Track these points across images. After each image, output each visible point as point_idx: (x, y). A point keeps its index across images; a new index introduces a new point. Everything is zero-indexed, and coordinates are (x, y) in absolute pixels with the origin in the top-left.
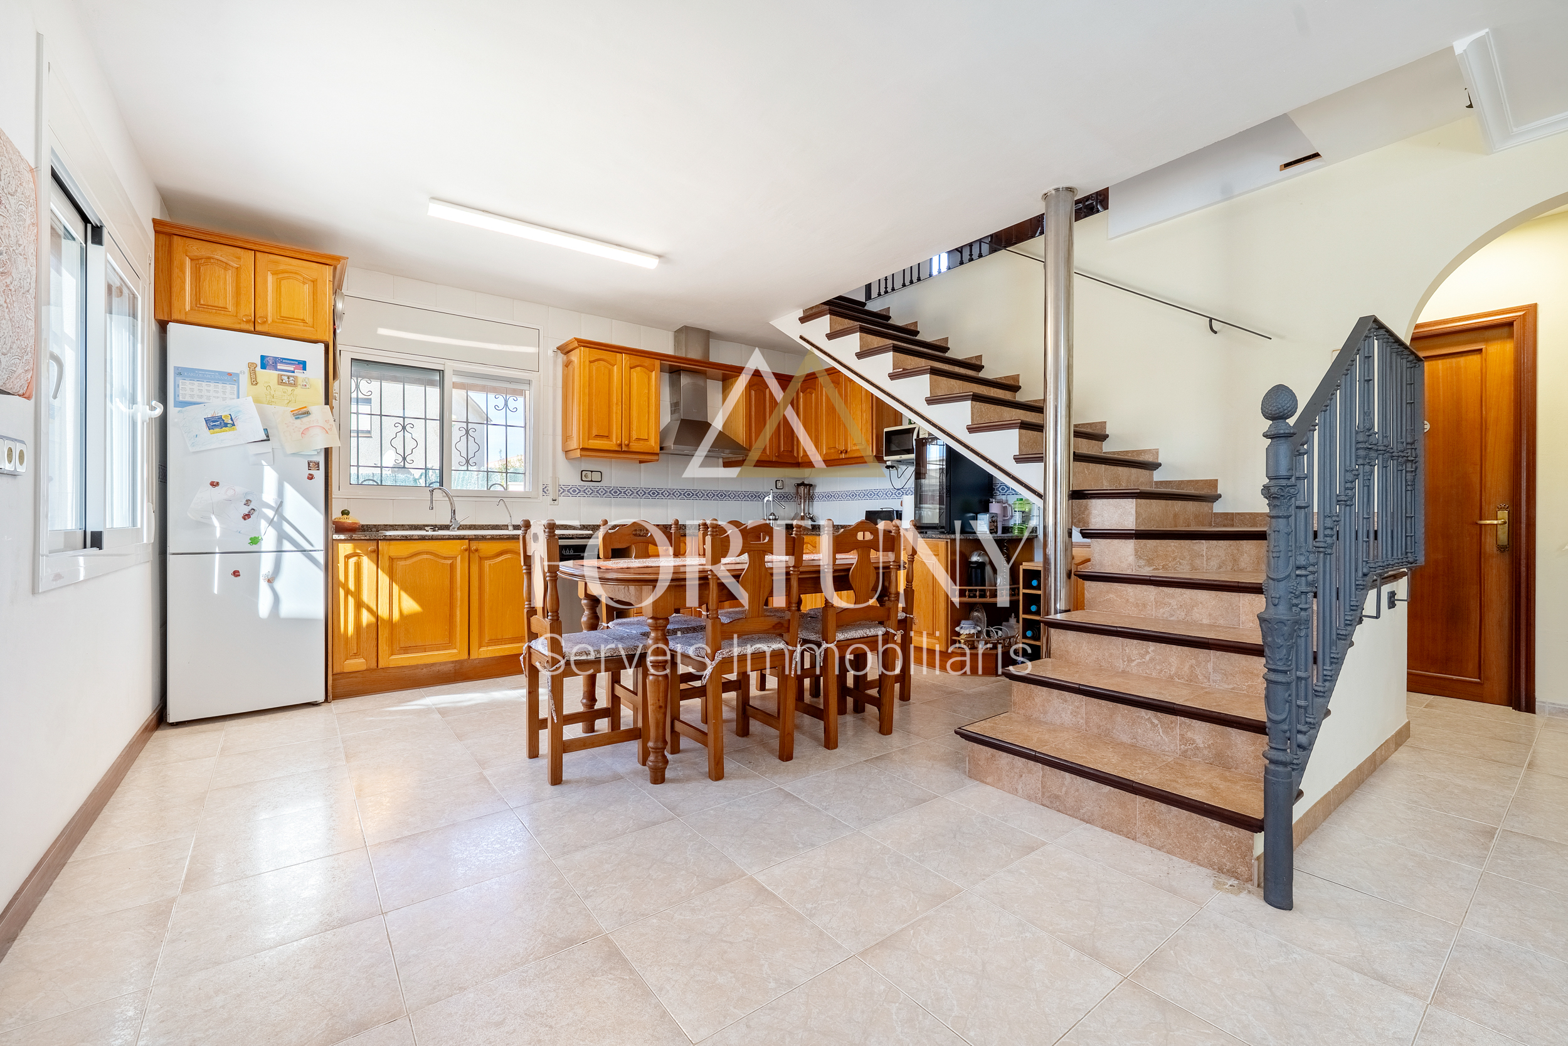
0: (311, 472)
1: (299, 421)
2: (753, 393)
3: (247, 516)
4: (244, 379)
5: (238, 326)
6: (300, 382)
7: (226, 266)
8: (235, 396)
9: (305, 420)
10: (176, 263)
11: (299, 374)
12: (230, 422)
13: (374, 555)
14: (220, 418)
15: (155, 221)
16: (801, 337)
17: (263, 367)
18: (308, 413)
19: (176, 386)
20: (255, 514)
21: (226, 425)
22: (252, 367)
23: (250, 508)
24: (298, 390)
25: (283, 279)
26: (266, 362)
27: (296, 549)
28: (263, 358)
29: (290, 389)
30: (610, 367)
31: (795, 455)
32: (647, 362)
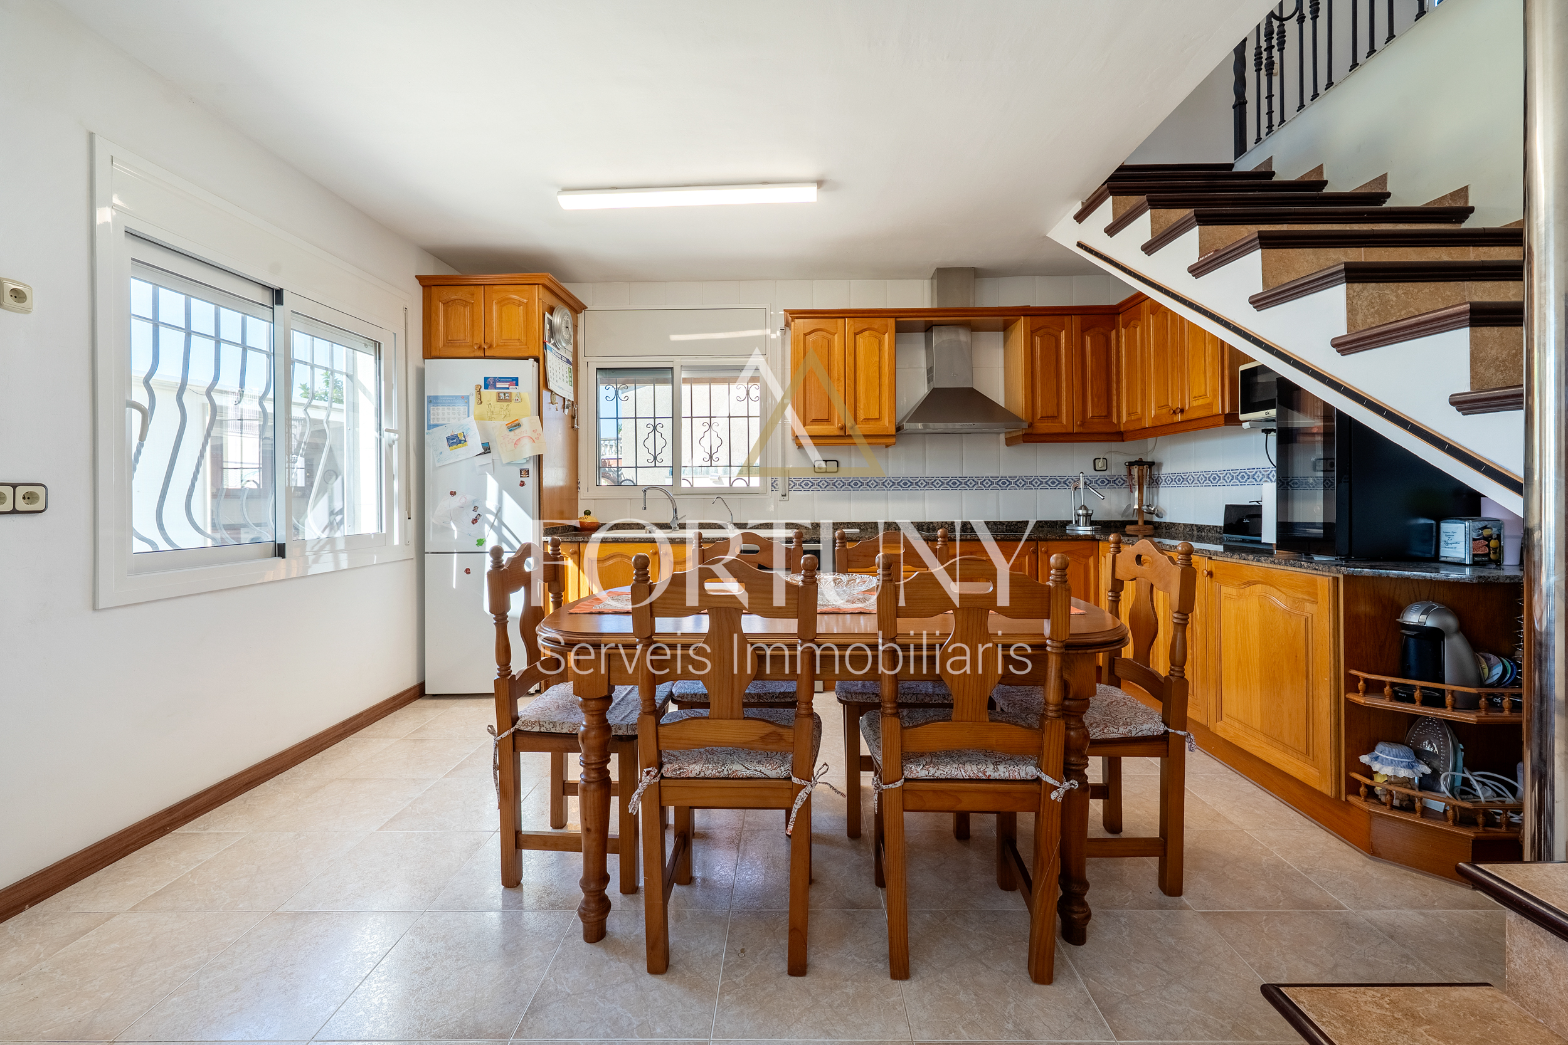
0: (522, 479)
1: (512, 432)
2: (1038, 340)
3: (475, 521)
4: (473, 400)
5: (472, 355)
6: (514, 397)
7: (465, 303)
8: (466, 416)
9: (518, 431)
10: (433, 308)
11: (513, 390)
12: (463, 439)
13: (576, 557)
14: (456, 436)
15: (421, 279)
16: (1080, 245)
17: (486, 388)
18: (519, 425)
19: (429, 412)
20: (481, 518)
21: (460, 442)
22: (478, 389)
23: (477, 513)
24: (513, 404)
25: (504, 305)
26: (489, 383)
27: (510, 550)
28: (486, 379)
29: (505, 404)
30: (830, 336)
31: (1115, 420)
32: (877, 323)
